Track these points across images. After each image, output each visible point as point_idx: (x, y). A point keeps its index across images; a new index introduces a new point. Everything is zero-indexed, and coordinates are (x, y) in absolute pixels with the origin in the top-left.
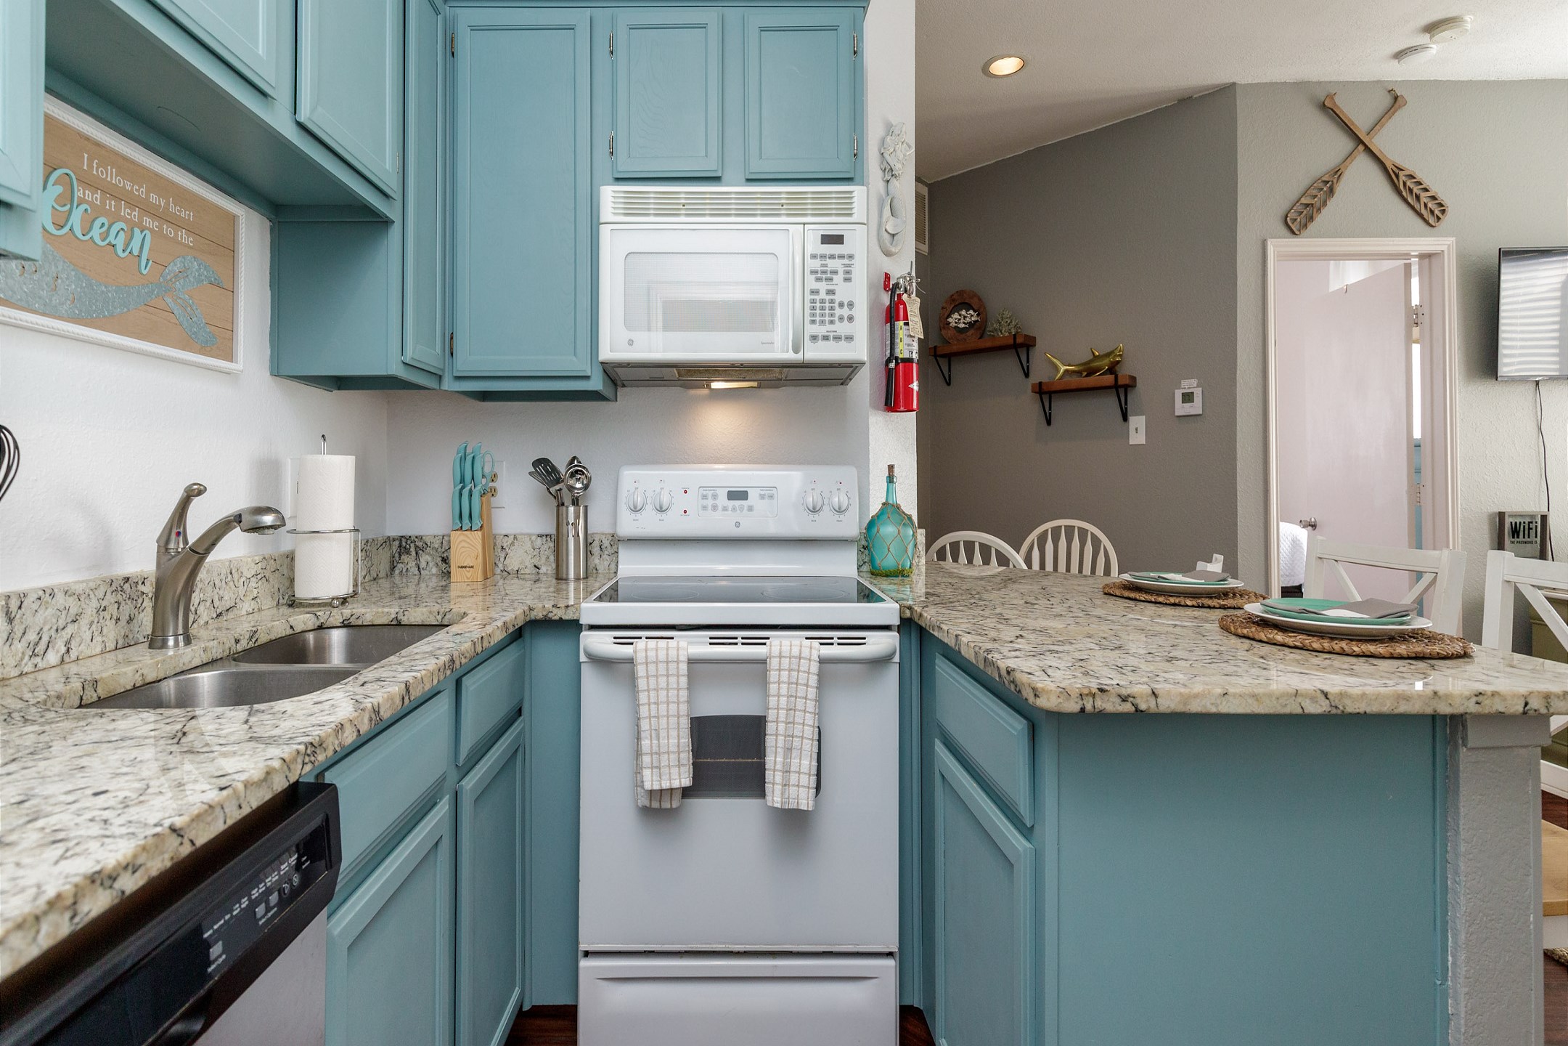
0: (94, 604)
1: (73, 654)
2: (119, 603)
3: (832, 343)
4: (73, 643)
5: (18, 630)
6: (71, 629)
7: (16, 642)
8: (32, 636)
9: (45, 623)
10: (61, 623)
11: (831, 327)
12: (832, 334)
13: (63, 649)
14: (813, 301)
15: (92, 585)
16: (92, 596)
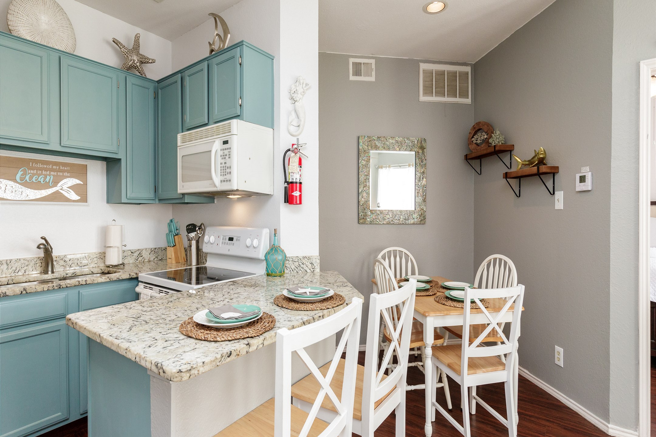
0: (33, 262)
1: (27, 273)
2: (42, 263)
3: (225, 183)
4: (26, 270)
5: (10, 267)
6: (25, 268)
7: (9, 269)
8: (14, 268)
9: (18, 266)
10: (23, 266)
11: (225, 177)
12: (225, 179)
13: (24, 272)
14: (221, 167)
15: (33, 258)
16: (32, 261)
